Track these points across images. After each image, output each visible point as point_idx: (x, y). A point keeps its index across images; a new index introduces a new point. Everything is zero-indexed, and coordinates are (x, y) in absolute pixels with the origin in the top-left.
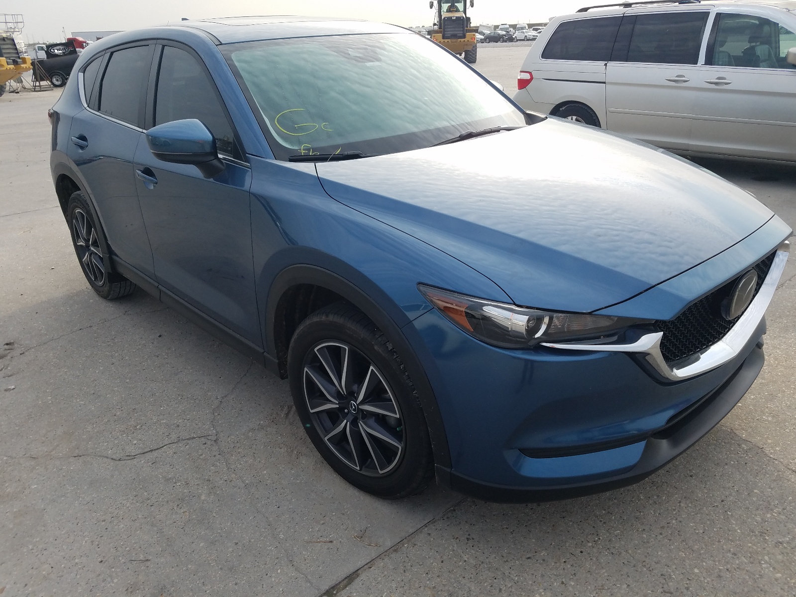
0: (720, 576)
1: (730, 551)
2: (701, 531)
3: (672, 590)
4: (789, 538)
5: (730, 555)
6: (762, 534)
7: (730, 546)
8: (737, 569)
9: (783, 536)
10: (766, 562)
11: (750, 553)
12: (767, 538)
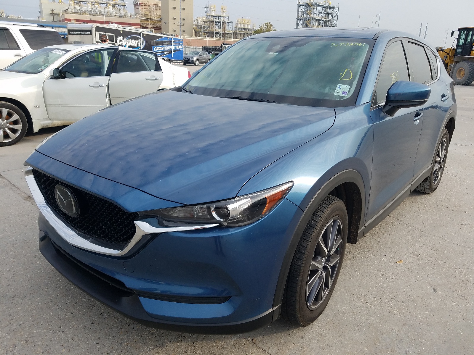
0: (10, 315)
1: (24, 324)
2: (44, 316)
3: (14, 298)
4: (16, 353)
5: (21, 323)
6: (27, 341)
7: (27, 325)
8: (10, 323)
9: (19, 350)
10: (6, 336)
11: (16, 331)
12: (22, 342)
